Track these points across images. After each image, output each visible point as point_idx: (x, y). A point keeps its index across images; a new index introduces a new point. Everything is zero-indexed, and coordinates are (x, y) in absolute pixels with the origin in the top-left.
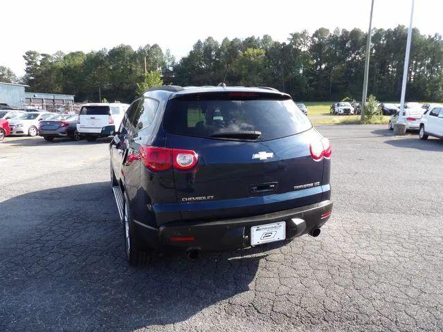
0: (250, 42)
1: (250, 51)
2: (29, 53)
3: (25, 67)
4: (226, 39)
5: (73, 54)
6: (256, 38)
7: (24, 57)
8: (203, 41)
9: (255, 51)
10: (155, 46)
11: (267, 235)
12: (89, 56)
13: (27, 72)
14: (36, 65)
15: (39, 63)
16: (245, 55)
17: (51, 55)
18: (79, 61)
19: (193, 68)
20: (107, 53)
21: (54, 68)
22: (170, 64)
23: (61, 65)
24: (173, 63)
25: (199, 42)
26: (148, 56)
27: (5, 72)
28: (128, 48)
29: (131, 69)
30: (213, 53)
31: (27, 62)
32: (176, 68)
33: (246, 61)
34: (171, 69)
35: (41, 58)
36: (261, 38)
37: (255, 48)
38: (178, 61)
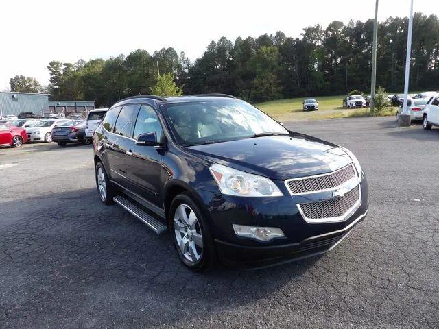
0: (264, 40)
1: (263, 48)
2: (53, 64)
3: (49, 77)
4: (239, 39)
5: (92, 62)
6: (269, 35)
7: (48, 67)
8: (216, 41)
9: (269, 48)
10: (170, 49)
12: (108, 62)
13: (52, 81)
14: (59, 74)
15: (62, 73)
16: (258, 54)
17: (73, 64)
18: (99, 69)
19: (208, 68)
20: (124, 59)
21: (75, 77)
22: (185, 66)
23: (81, 73)
24: (188, 65)
25: (213, 42)
26: (166, 59)
27: (32, 83)
28: (145, 52)
29: (147, 74)
30: (227, 53)
31: (50, 72)
32: (192, 70)
33: (260, 58)
34: (186, 71)
35: (64, 67)
36: (274, 35)
37: (268, 45)
38: (193, 62)
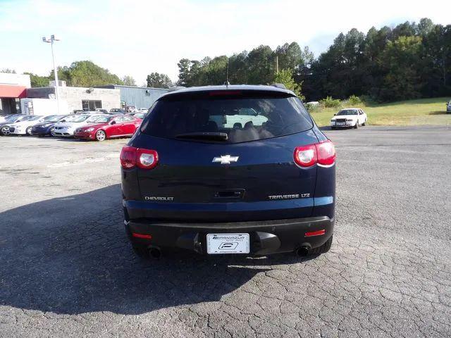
0: (403, 30)
1: (402, 39)
2: (182, 61)
3: (179, 73)
4: (372, 29)
5: (217, 59)
6: (411, 24)
7: (179, 65)
8: (345, 34)
9: (409, 39)
10: (294, 44)
11: (226, 245)
12: (231, 59)
13: (180, 78)
14: (187, 71)
15: (189, 69)
16: (395, 45)
17: (200, 61)
18: (222, 65)
19: (333, 64)
20: (247, 55)
21: (201, 73)
22: (308, 61)
23: (207, 69)
24: (311, 60)
25: (341, 35)
26: (286, 55)
27: (164, 79)
28: (267, 48)
29: (268, 69)
30: (357, 46)
31: (180, 69)
32: (314, 65)
33: (396, 51)
34: (309, 66)
35: (192, 64)
36: (418, 22)
37: (408, 35)
38: (316, 57)
